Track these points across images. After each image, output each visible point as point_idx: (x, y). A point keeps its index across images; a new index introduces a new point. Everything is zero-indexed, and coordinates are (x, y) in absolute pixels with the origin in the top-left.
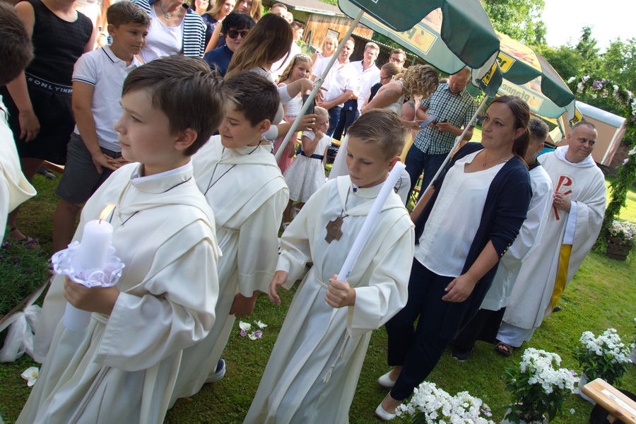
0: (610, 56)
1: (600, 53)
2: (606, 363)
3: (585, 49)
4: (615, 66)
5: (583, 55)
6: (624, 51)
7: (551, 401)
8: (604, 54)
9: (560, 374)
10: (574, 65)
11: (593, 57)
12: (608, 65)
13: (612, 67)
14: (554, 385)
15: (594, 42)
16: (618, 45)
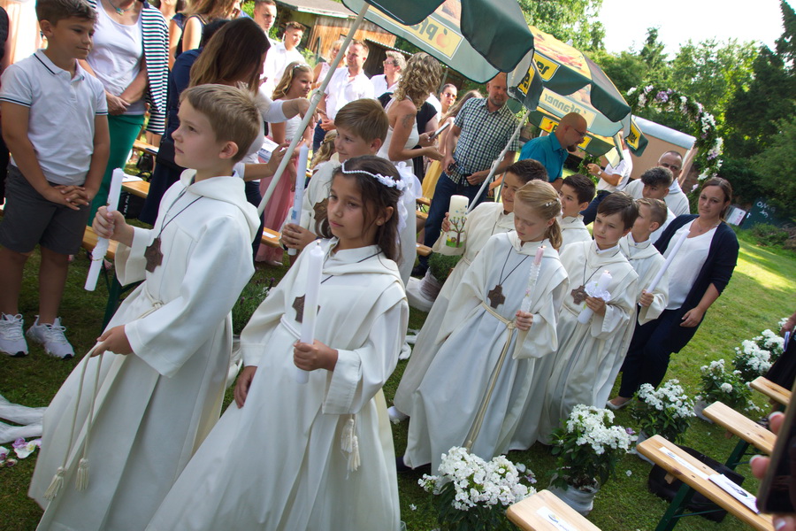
0: (680, 63)
1: (668, 59)
2: (667, 418)
3: (651, 54)
4: (685, 76)
5: (648, 63)
6: (696, 56)
7: (602, 462)
8: (673, 61)
9: (613, 432)
10: (637, 74)
11: (660, 65)
12: (677, 74)
13: (682, 77)
14: (605, 444)
15: (661, 47)
16: (689, 50)
